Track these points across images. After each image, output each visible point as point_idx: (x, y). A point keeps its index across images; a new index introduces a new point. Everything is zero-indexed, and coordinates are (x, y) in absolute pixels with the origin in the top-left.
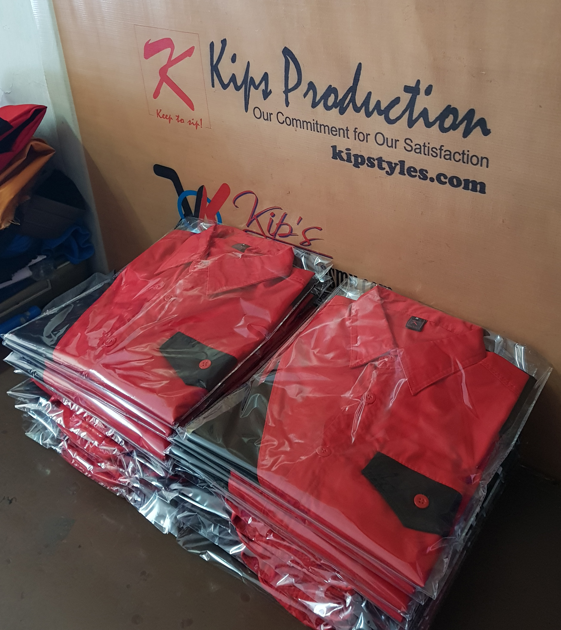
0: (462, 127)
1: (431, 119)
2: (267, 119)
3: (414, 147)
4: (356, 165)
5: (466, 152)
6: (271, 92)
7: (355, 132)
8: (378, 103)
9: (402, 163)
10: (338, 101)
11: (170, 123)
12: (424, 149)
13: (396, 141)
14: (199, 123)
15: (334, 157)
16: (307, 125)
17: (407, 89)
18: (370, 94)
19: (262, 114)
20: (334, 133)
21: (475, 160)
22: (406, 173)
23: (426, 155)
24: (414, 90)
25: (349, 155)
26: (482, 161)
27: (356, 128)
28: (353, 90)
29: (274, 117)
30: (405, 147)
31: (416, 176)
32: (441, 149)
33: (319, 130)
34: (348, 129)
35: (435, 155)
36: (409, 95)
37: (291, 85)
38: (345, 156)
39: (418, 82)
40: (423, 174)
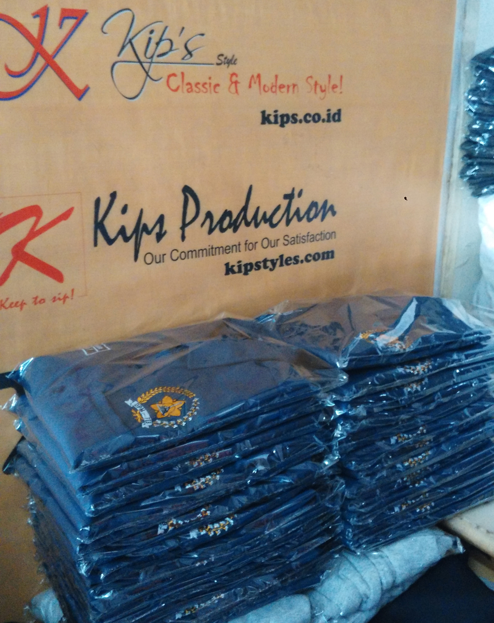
0: (320, 215)
1: (302, 213)
2: (160, 262)
3: (290, 241)
4: (246, 273)
5: (323, 232)
6: (165, 232)
7: (246, 244)
8: (265, 214)
9: (281, 256)
10: (232, 222)
11: (21, 309)
12: (297, 239)
13: (278, 240)
14: (69, 294)
15: (227, 273)
16: (203, 253)
17: (286, 197)
18: (258, 208)
19: (154, 258)
20: (228, 251)
21: (328, 236)
22: (284, 264)
23: (297, 243)
24: (289, 197)
25: (240, 267)
26: (332, 235)
27: (247, 241)
28: (245, 209)
29: (167, 258)
30: (284, 243)
31: (291, 263)
32: (308, 236)
33: (214, 253)
34: (241, 243)
35: (304, 241)
36: (287, 201)
37: (188, 219)
38: (236, 269)
39: (293, 190)
40: (296, 260)
